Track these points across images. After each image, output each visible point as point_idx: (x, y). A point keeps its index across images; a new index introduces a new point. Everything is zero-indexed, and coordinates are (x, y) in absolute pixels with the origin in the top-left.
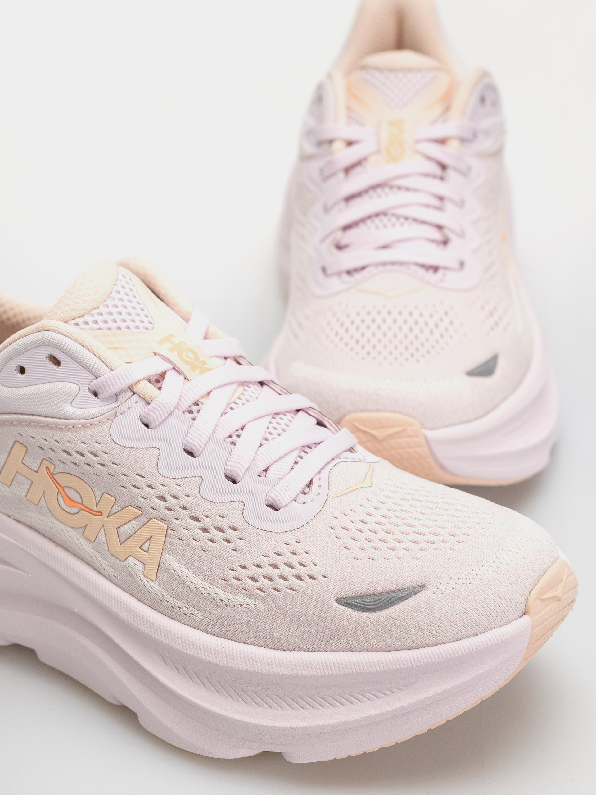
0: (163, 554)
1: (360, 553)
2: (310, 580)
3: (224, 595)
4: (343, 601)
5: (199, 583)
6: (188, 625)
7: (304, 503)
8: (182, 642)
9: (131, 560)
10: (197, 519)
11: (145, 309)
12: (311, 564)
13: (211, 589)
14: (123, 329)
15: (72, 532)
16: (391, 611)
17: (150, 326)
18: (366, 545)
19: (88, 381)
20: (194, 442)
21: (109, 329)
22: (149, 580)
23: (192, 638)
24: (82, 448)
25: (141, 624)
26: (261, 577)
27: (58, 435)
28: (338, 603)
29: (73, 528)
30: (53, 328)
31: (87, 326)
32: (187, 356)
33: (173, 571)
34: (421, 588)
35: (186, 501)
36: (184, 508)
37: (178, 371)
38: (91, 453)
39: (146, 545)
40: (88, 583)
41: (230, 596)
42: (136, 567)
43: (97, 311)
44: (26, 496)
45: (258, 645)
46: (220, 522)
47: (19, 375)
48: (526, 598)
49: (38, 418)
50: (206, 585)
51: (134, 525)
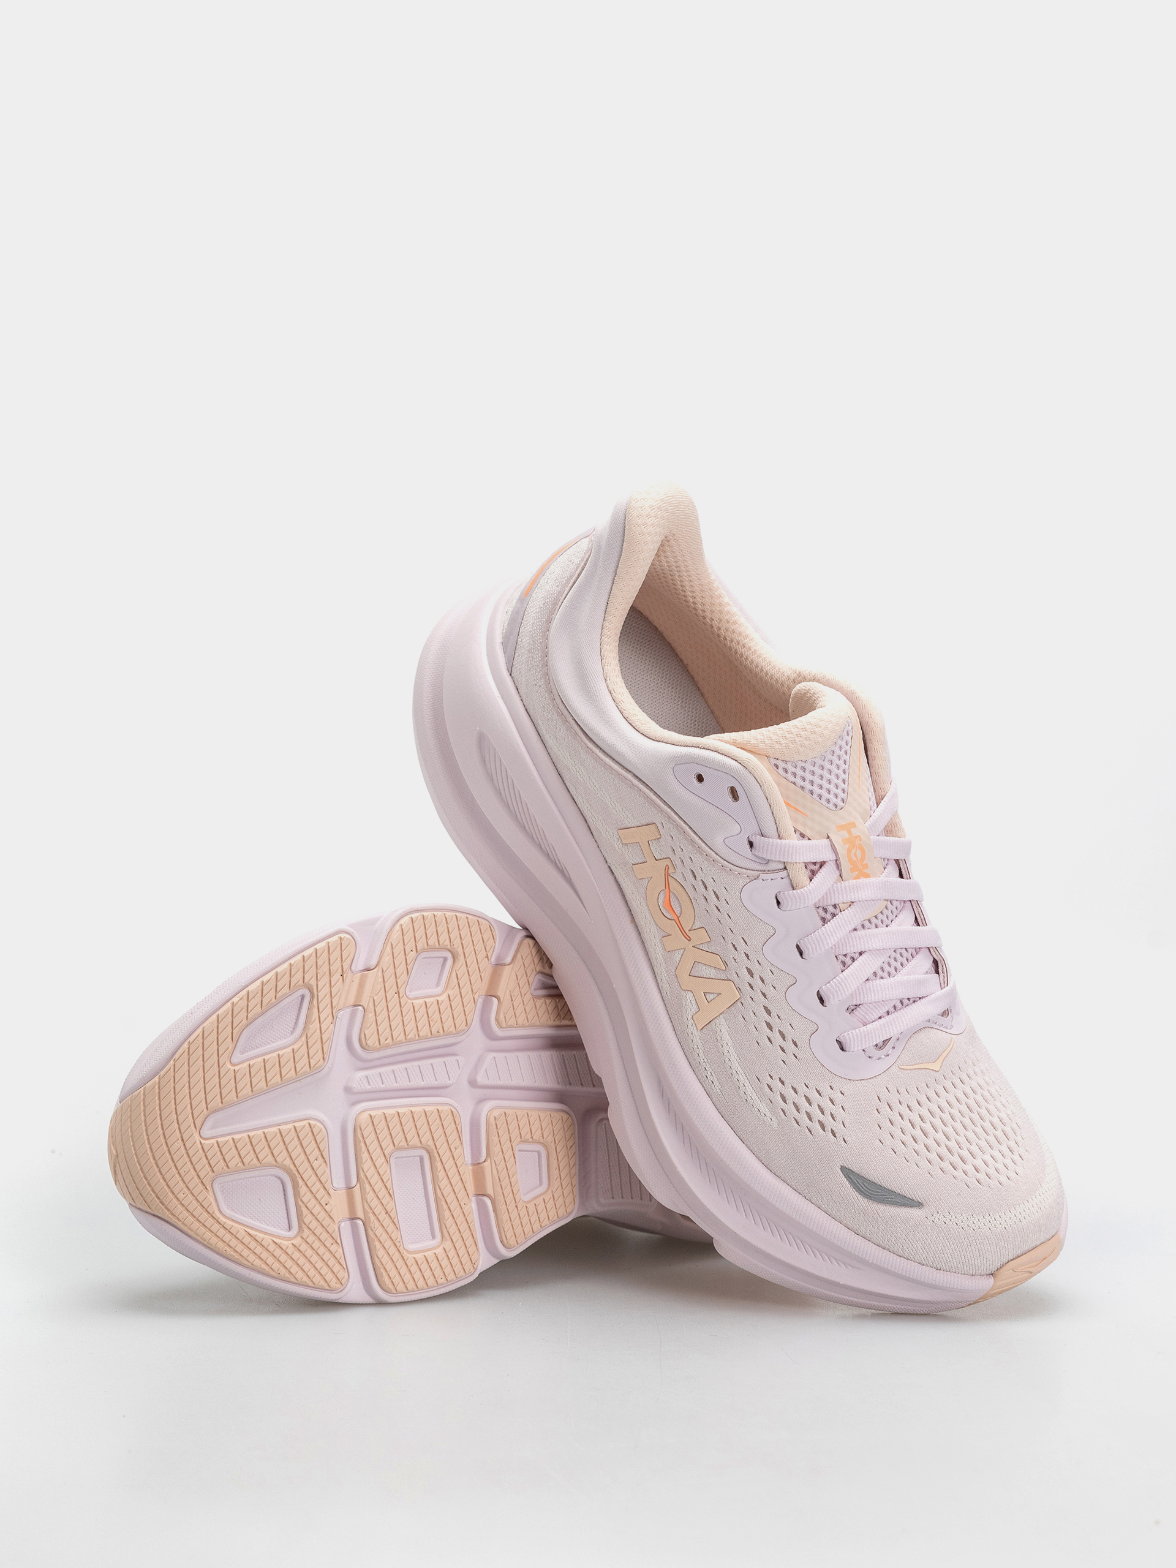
0: (721, 1016)
1: (888, 1140)
2: (830, 1117)
3: (749, 1090)
4: (847, 1172)
5: (736, 1066)
6: (703, 1086)
7: (870, 1057)
8: (689, 1098)
9: (690, 995)
10: (769, 1013)
11: (847, 764)
12: (841, 1122)
13: (742, 1078)
14: (815, 796)
15: (654, 928)
16: (881, 1208)
17: (840, 804)
18: (897, 1133)
19: (751, 830)
20: (810, 947)
21: (802, 788)
22: (694, 1025)
23: (700, 1102)
24: (709, 883)
25: (663, 1053)
26: (792, 1102)
27: (697, 857)
28: (842, 1171)
29: (657, 925)
30: (751, 769)
31: (784, 774)
32: (855, 855)
33: (719, 1038)
34: (919, 1205)
35: (770, 991)
36: (764, 995)
37: (838, 867)
38: (715, 893)
39: (711, 997)
40: (639, 979)
41: (754, 1096)
42: (690, 1006)
43: (803, 764)
44: (633, 865)
45: (751, 1151)
46: (787, 1030)
47: (695, 781)
48: (1002, 1264)
49: (687, 828)
50: (740, 1071)
51: (713, 973)
